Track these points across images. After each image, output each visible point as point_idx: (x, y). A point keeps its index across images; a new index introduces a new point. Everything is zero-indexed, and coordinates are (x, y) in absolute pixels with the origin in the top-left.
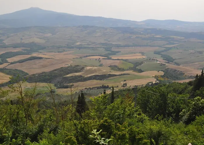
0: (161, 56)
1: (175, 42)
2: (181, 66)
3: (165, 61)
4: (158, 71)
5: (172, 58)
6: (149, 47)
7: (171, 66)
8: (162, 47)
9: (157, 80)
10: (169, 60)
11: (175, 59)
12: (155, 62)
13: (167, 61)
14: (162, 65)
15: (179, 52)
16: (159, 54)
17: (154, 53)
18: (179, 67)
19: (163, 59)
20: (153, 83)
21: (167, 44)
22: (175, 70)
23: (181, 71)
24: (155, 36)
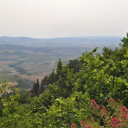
0: (15, 68)
1: (26, 56)
2: (32, 77)
3: (19, 73)
4: (13, 82)
5: (25, 70)
6: (5, 61)
7: (24, 77)
8: (16, 61)
9: (12, 90)
10: (22, 71)
11: (27, 70)
12: (10, 74)
13: (20, 73)
14: (16, 76)
15: (30, 65)
16: (13, 67)
17: (9, 66)
18: (31, 77)
19: (17, 71)
20: (8, 93)
21: (20, 58)
22: (28, 80)
23: (33, 81)
24: (9, 51)
